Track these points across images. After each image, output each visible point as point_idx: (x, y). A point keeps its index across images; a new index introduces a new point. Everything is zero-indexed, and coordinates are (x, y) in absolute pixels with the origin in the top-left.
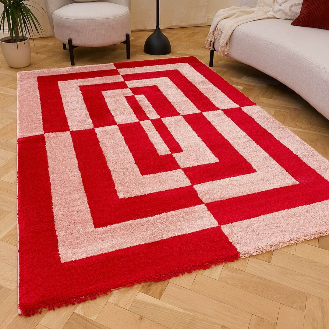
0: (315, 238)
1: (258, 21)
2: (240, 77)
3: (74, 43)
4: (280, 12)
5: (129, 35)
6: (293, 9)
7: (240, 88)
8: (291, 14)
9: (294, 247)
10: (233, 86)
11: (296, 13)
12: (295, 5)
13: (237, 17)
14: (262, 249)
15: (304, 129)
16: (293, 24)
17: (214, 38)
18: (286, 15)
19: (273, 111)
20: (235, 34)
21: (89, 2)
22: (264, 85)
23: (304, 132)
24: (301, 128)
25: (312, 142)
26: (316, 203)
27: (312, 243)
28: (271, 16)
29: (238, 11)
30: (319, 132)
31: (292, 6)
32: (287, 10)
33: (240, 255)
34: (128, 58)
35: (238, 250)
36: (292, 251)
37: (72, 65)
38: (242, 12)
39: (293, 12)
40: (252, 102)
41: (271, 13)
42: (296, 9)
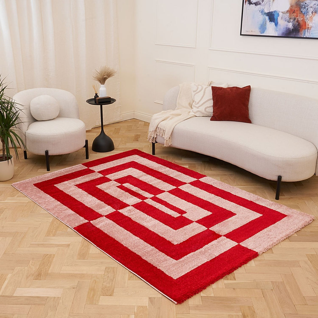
0: (287, 238)
1: (189, 119)
2: (181, 159)
3: (50, 153)
4: (198, 112)
5: (87, 140)
6: (207, 110)
7: (187, 167)
8: (206, 113)
9: (279, 244)
10: (182, 166)
11: (209, 112)
12: (208, 107)
13: (171, 119)
14: (266, 248)
15: (244, 186)
16: (211, 120)
17: (156, 134)
18: (203, 114)
19: (219, 178)
20: (175, 131)
21: (51, 120)
22: (201, 162)
23: (245, 187)
24: (241, 185)
25: (254, 192)
26: (277, 222)
27: (286, 240)
28: (192, 116)
29: (171, 115)
30: (254, 186)
31: (206, 109)
32: (204, 111)
33: (259, 253)
34: (87, 158)
35: (256, 251)
36: (279, 246)
37: (48, 171)
38: (173, 114)
39: (207, 112)
40: (202, 175)
41: (192, 114)
42: (209, 110)
